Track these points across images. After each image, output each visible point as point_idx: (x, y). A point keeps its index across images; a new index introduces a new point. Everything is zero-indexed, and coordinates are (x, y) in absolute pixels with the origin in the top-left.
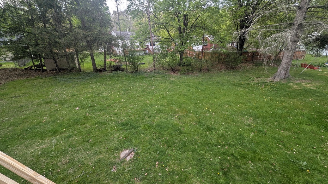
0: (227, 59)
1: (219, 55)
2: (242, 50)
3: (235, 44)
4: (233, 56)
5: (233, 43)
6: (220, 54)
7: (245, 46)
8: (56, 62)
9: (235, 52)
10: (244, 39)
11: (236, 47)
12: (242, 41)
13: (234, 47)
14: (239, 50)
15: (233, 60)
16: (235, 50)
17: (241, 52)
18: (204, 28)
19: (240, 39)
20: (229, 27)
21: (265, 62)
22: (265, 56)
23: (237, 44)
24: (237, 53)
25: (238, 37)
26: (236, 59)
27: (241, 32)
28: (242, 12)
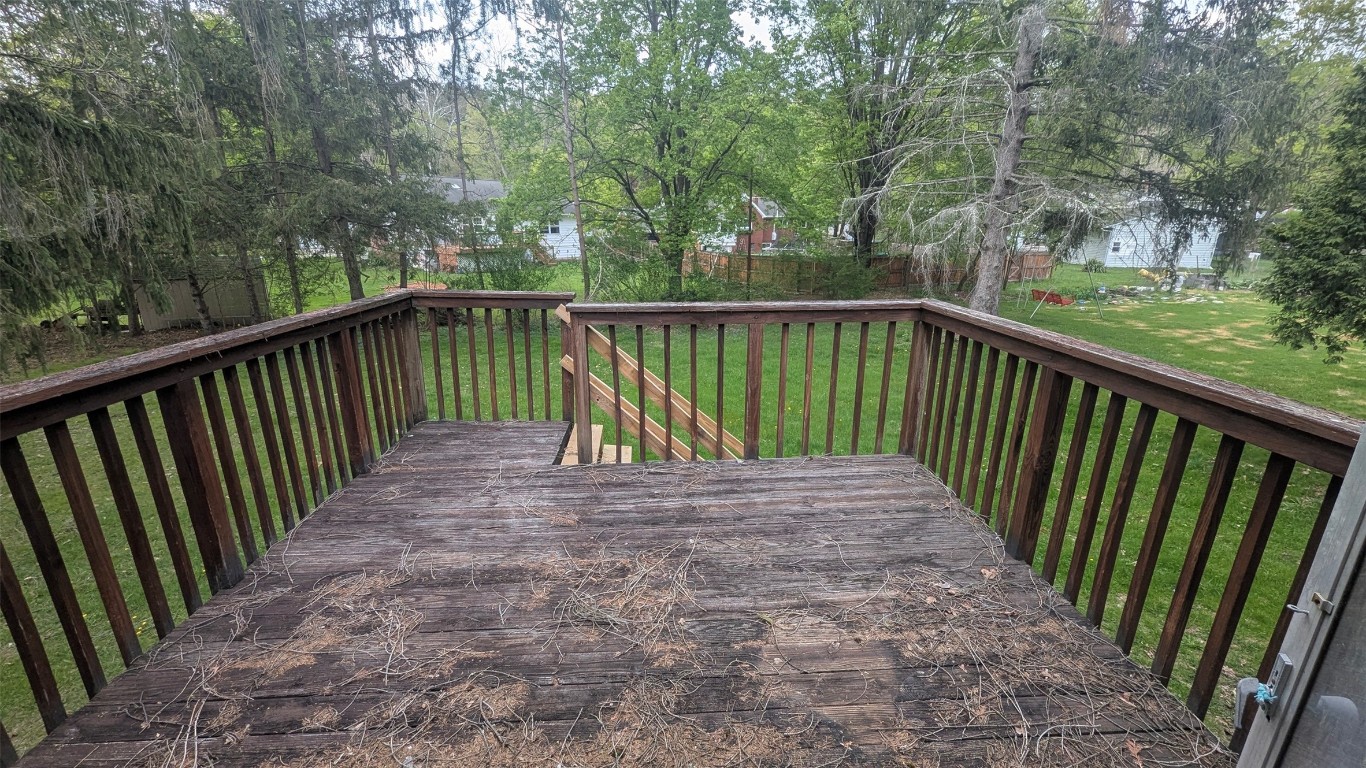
0: (827, 278)
1: (800, 267)
2: (869, 251)
3: (847, 227)
4: (843, 271)
5: (840, 226)
6: (802, 264)
7: (878, 238)
8: (200, 295)
9: (851, 257)
10: (873, 219)
11: (850, 238)
12: (867, 225)
13: (844, 238)
14: (861, 252)
15: (845, 282)
16: (849, 249)
17: (866, 256)
18: (751, 181)
19: (861, 219)
20: (824, 175)
21: (928, 282)
22: (925, 267)
23: (854, 229)
24: (855, 260)
25: (856, 214)
26: (854, 277)
27: (862, 198)
28: (861, 139)
